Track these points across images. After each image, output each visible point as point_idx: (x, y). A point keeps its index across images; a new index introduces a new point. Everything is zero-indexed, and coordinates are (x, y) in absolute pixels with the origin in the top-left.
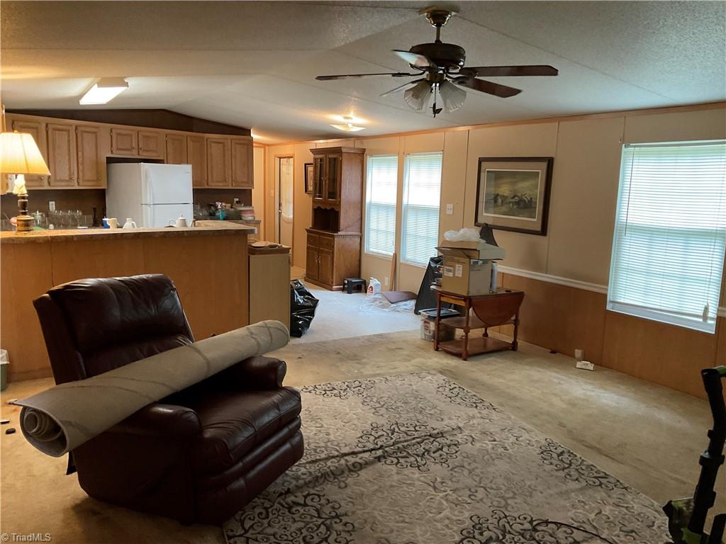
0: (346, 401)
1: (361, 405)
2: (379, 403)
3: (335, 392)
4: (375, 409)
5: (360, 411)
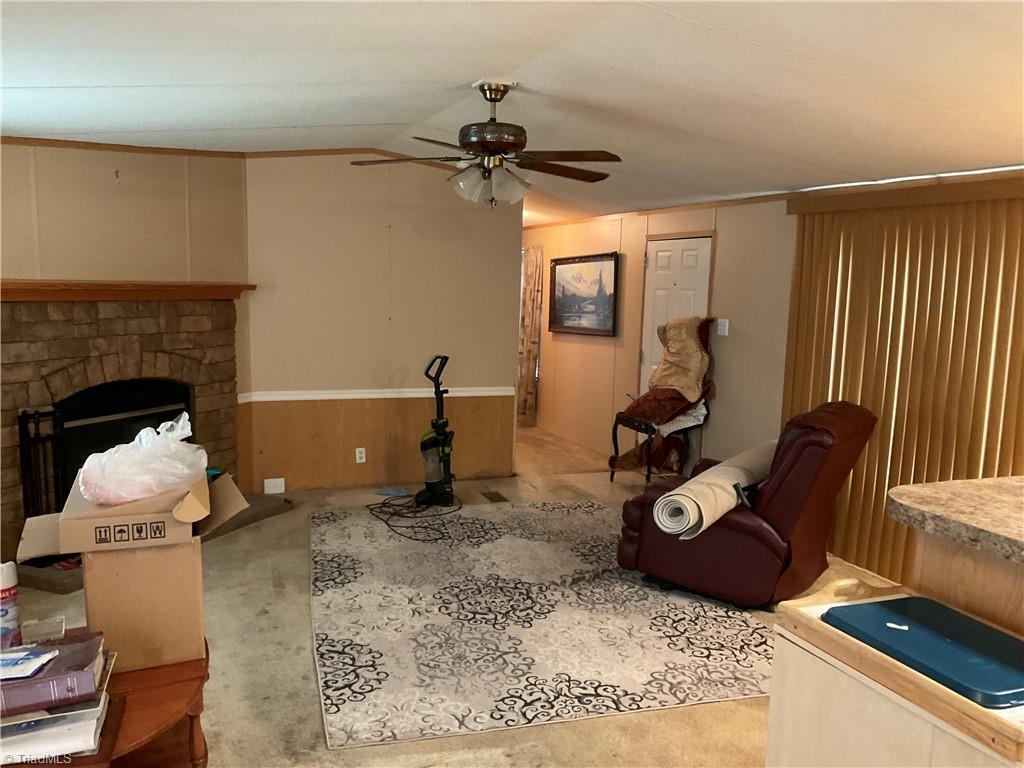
0: (560, 670)
1: (536, 659)
2: (505, 661)
3: (577, 691)
4: (516, 651)
5: (541, 650)
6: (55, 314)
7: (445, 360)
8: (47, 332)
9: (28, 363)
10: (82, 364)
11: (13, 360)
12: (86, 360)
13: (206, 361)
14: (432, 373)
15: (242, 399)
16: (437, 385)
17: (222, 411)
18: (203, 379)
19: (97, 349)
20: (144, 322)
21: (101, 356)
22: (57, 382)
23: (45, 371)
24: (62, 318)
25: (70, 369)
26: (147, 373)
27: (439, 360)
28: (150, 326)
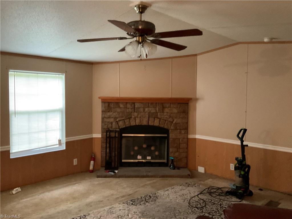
6: (121, 106)
7: (245, 130)
8: (118, 110)
9: (113, 117)
10: (129, 119)
11: (108, 116)
12: (130, 118)
13: (174, 122)
14: (240, 136)
15: (191, 136)
16: (242, 142)
17: (181, 139)
18: (172, 128)
19: (134, 116)
20: (151, 109)
21: (135, 118)
22: (121, 123)
23: (117, 120)
24: (123, 107)
25: (125, 120)
26: (151, 124)
27: (243, 131)
28: (153, 110)
